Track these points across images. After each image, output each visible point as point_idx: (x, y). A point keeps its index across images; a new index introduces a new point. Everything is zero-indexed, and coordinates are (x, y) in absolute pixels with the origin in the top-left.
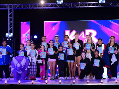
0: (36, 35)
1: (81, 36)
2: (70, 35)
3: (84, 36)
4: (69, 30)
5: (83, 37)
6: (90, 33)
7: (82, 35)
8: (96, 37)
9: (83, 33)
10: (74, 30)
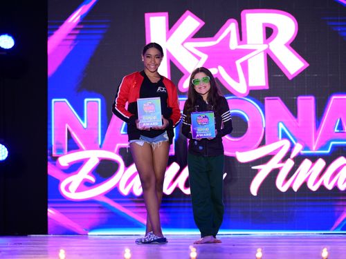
0: (10, 34)
1: (222, 41)
2: (168, 37)
3: (239, 44)
4: (167, 14)
5: (234, 44)
6: (263, 24)
7: (229, 34)
8: (296, 45)
9: (232, 27)
10: (188, 11)
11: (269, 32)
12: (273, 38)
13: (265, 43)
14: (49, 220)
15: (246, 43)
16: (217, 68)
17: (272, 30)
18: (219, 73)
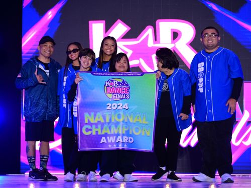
1: (142, 42)
3: (154, 43)
4: (104, 21)
5: (151, 43)
6: (172, 30)
7: (148, 36)
8: (193, 44)
9: (149, 31)
10: (119, 20)
11: (176, 35)
12: (178, 40)
13: (172, 43)
14: (21, 164)
15: (159, 43)
16: (139, 60)
17: (177, 34)
18: (140, 63)
